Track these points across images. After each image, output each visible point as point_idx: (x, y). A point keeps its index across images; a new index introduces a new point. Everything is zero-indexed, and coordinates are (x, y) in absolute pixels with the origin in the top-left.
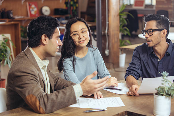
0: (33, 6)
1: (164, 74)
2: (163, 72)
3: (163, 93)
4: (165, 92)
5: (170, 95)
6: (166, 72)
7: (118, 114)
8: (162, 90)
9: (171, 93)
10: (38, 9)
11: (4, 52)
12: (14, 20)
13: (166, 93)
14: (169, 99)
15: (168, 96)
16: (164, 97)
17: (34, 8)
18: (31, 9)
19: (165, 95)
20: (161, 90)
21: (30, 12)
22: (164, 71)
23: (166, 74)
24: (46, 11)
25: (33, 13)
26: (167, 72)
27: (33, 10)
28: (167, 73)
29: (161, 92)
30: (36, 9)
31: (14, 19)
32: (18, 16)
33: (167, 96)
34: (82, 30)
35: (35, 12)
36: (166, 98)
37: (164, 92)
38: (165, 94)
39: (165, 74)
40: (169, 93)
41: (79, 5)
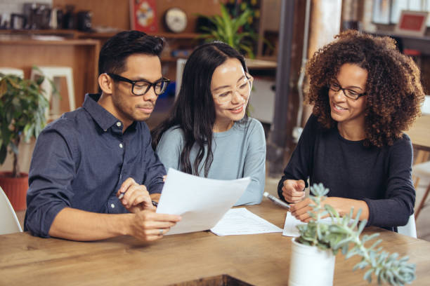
0: (145, 6)
2: (315, 186)
3: (311, 237)
4: (315, 238)
5: (328, 246)
7: (201, 280)
8: (309, 231)
10: (156, 13)
11: (30, 108)
12: (94, 35)
13: (318, 239)
15: (324, 247)
16: (315, 248)
17: (148, 11)
18: (139, 13)
19: (317, 245)
20: (306, 231)
21: (137, 19)
24: (177, 20)
25: (143, 22)
27: (143, 16)
29: (307, 235)
30: (150, 15)
31: (94, 32)
32: (105, 27)
33: (322, 249)
35: (149, 20)
36: (319, 252)
38: (316, 242)
40: (327, 241)
41: (261, 13)
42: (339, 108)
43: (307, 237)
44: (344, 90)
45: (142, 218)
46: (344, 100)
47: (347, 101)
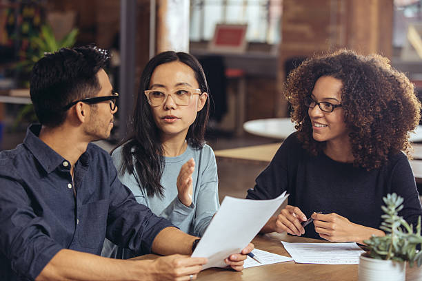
1: (391, 200)
2: (389, 196)
3: (385, 251)
4: (390, 250)
5: (405, 258)
6: (394, 195)
8: (383, 244)
9: (409, 251)
13: (393, 251)
14: (402, 270)
15: (400, 259)
16: (389, 262)
19: (391, 259)
20: (380, 244)
22: (391, 194)
23: (397, 200)
26: (398, 195)
28: (399, 198)
29: (381, 248)
34: (180, 86)
37: (388, 251)
38: (392, 255)
39: (394, 199)
40: (404, 253)
42: (318, 125)
43: (381, 251)
44: (319, 104)
45: (171, 265)
46: (321, 115)
47: (324, 116)
